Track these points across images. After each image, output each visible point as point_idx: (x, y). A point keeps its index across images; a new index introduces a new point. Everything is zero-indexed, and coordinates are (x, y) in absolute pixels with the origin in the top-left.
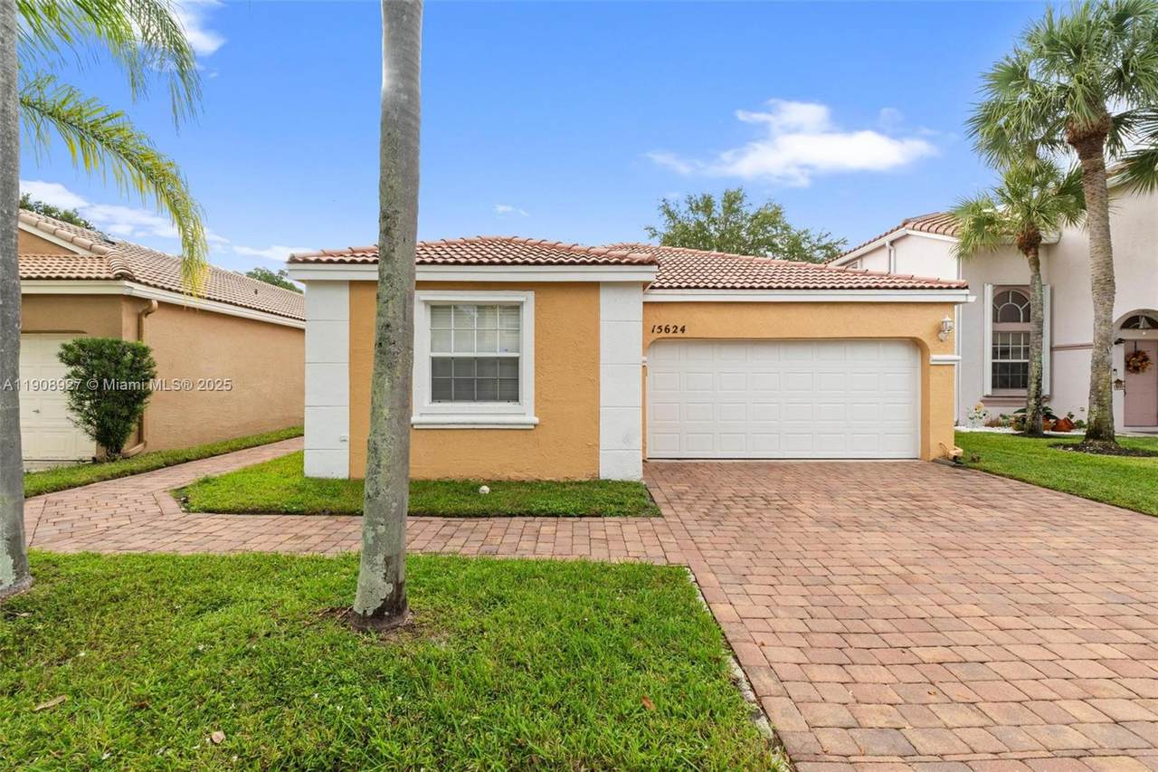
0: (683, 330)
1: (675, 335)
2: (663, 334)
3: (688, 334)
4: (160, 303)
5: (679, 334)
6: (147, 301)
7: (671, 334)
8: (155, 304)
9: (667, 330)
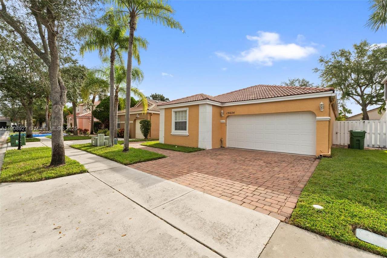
0: (234, 113)
1: (232, 114)
2: (229, 114)
3: (235, 114)
4: (153, 113)
5: (233, 114)
6: (151, 113)
7: (231, 114)
8: (152, 114)
9: (230, 113)
